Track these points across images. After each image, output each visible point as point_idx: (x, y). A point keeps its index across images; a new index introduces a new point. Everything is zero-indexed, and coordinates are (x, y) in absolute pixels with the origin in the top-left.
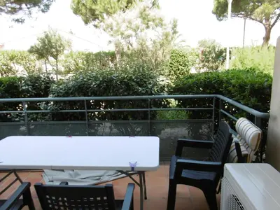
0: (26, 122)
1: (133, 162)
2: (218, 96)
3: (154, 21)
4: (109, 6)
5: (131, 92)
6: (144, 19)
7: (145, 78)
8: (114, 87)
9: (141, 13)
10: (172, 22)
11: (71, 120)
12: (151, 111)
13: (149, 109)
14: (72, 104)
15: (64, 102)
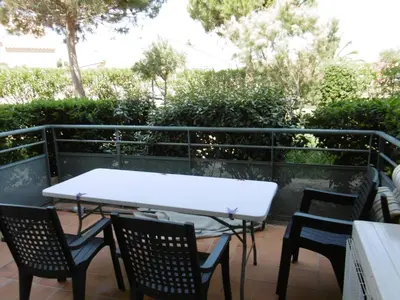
0: (119, 154)
1: (232, 209)
2: (378, 132)
3: (300, 23)
4: (239, 5)
5: (249, 123)
6: (286, 21)
7: (270, 104)
8: (226, 115)
9: (283, 13)
10: (331, 23)
11: (170, 155)
12: (274, 149)
13: (272, 147)
14: (172, 135)
15: (163, 132)
